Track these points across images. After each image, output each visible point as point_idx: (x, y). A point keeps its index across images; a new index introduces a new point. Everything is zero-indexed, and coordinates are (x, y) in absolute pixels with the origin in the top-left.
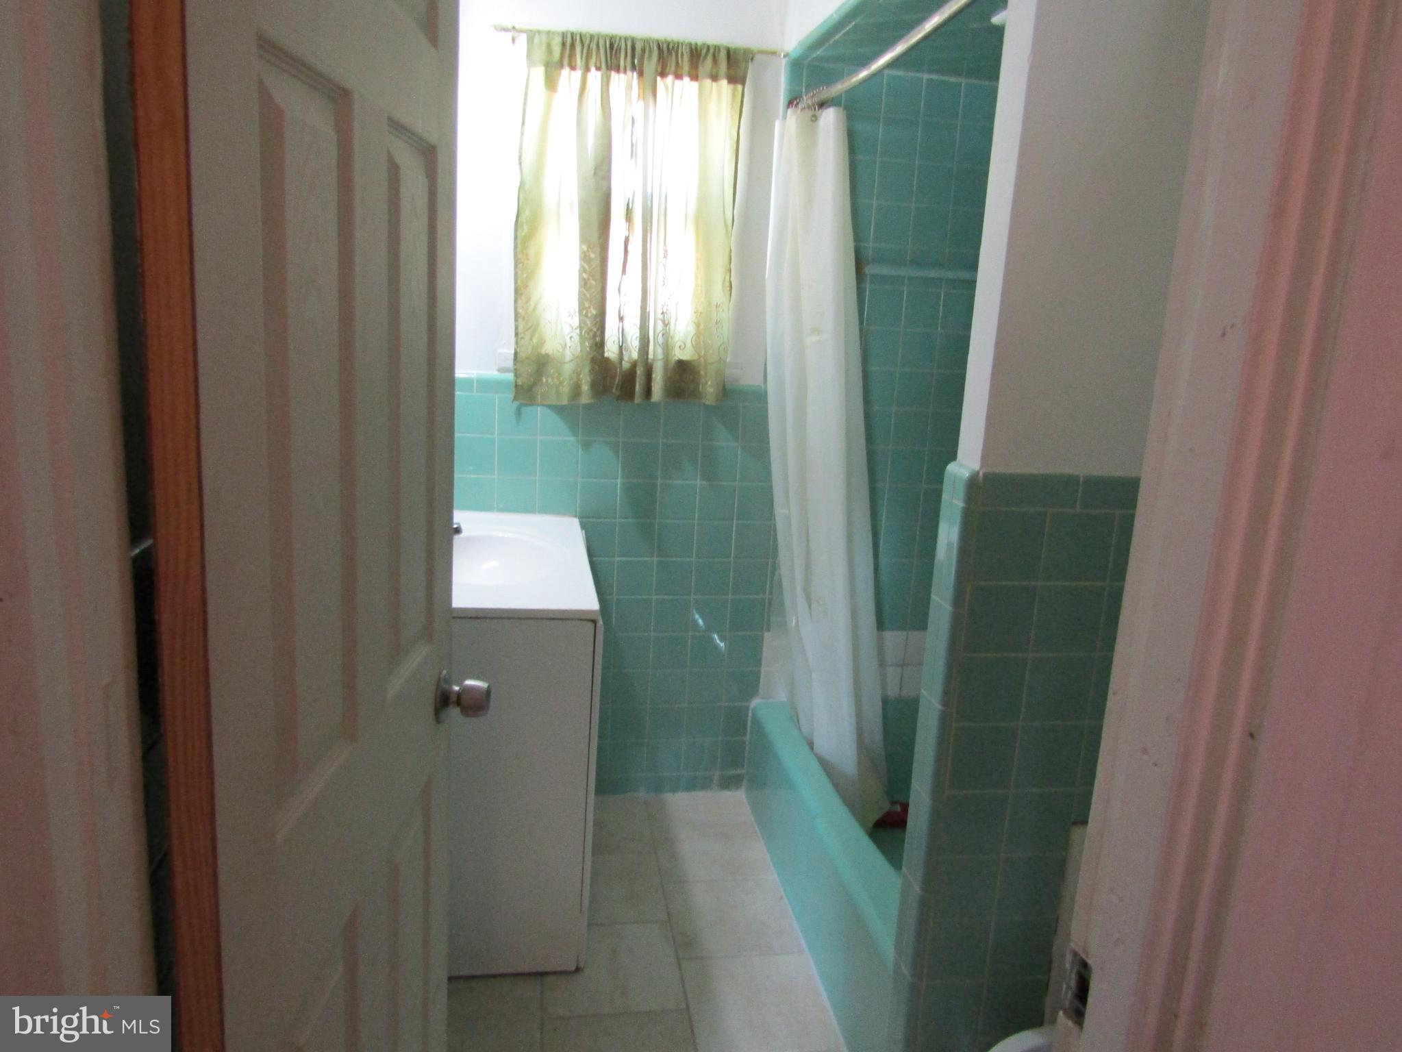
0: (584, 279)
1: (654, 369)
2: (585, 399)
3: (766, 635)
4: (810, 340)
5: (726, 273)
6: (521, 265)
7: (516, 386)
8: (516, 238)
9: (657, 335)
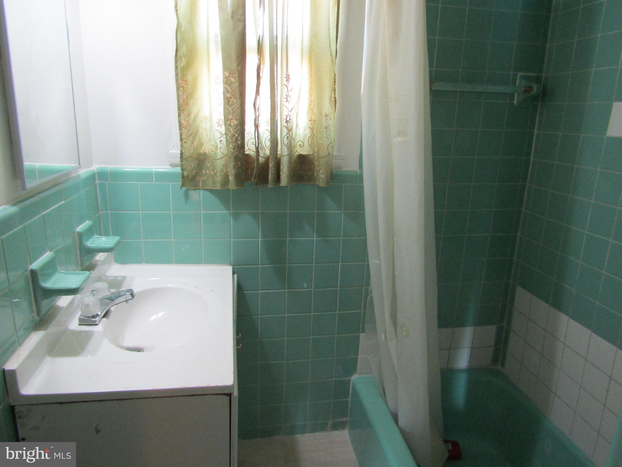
0: (228, 98)
1: (282, 162)
2: (232, 186)
3: (362, 335)
4: (397, 140)
5: (332, 92)
6: (182, 89)
7: (183, 177)
8: (176, 68)
9: (283, 138)
